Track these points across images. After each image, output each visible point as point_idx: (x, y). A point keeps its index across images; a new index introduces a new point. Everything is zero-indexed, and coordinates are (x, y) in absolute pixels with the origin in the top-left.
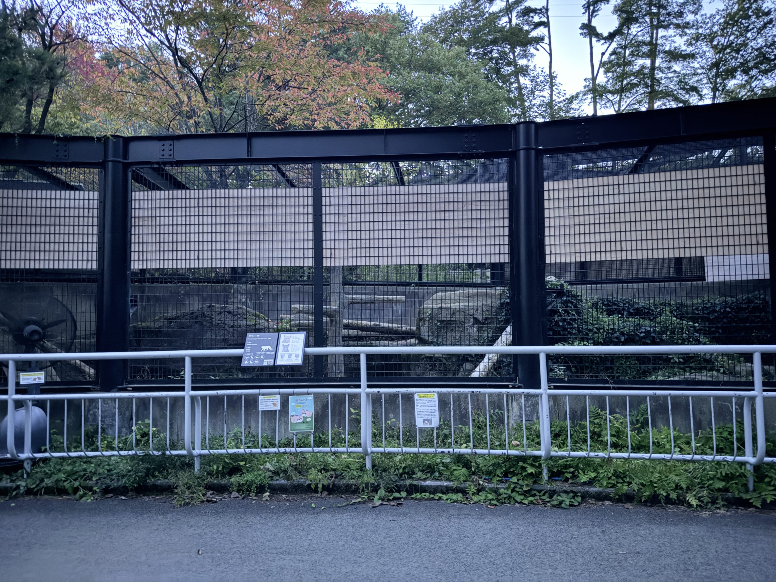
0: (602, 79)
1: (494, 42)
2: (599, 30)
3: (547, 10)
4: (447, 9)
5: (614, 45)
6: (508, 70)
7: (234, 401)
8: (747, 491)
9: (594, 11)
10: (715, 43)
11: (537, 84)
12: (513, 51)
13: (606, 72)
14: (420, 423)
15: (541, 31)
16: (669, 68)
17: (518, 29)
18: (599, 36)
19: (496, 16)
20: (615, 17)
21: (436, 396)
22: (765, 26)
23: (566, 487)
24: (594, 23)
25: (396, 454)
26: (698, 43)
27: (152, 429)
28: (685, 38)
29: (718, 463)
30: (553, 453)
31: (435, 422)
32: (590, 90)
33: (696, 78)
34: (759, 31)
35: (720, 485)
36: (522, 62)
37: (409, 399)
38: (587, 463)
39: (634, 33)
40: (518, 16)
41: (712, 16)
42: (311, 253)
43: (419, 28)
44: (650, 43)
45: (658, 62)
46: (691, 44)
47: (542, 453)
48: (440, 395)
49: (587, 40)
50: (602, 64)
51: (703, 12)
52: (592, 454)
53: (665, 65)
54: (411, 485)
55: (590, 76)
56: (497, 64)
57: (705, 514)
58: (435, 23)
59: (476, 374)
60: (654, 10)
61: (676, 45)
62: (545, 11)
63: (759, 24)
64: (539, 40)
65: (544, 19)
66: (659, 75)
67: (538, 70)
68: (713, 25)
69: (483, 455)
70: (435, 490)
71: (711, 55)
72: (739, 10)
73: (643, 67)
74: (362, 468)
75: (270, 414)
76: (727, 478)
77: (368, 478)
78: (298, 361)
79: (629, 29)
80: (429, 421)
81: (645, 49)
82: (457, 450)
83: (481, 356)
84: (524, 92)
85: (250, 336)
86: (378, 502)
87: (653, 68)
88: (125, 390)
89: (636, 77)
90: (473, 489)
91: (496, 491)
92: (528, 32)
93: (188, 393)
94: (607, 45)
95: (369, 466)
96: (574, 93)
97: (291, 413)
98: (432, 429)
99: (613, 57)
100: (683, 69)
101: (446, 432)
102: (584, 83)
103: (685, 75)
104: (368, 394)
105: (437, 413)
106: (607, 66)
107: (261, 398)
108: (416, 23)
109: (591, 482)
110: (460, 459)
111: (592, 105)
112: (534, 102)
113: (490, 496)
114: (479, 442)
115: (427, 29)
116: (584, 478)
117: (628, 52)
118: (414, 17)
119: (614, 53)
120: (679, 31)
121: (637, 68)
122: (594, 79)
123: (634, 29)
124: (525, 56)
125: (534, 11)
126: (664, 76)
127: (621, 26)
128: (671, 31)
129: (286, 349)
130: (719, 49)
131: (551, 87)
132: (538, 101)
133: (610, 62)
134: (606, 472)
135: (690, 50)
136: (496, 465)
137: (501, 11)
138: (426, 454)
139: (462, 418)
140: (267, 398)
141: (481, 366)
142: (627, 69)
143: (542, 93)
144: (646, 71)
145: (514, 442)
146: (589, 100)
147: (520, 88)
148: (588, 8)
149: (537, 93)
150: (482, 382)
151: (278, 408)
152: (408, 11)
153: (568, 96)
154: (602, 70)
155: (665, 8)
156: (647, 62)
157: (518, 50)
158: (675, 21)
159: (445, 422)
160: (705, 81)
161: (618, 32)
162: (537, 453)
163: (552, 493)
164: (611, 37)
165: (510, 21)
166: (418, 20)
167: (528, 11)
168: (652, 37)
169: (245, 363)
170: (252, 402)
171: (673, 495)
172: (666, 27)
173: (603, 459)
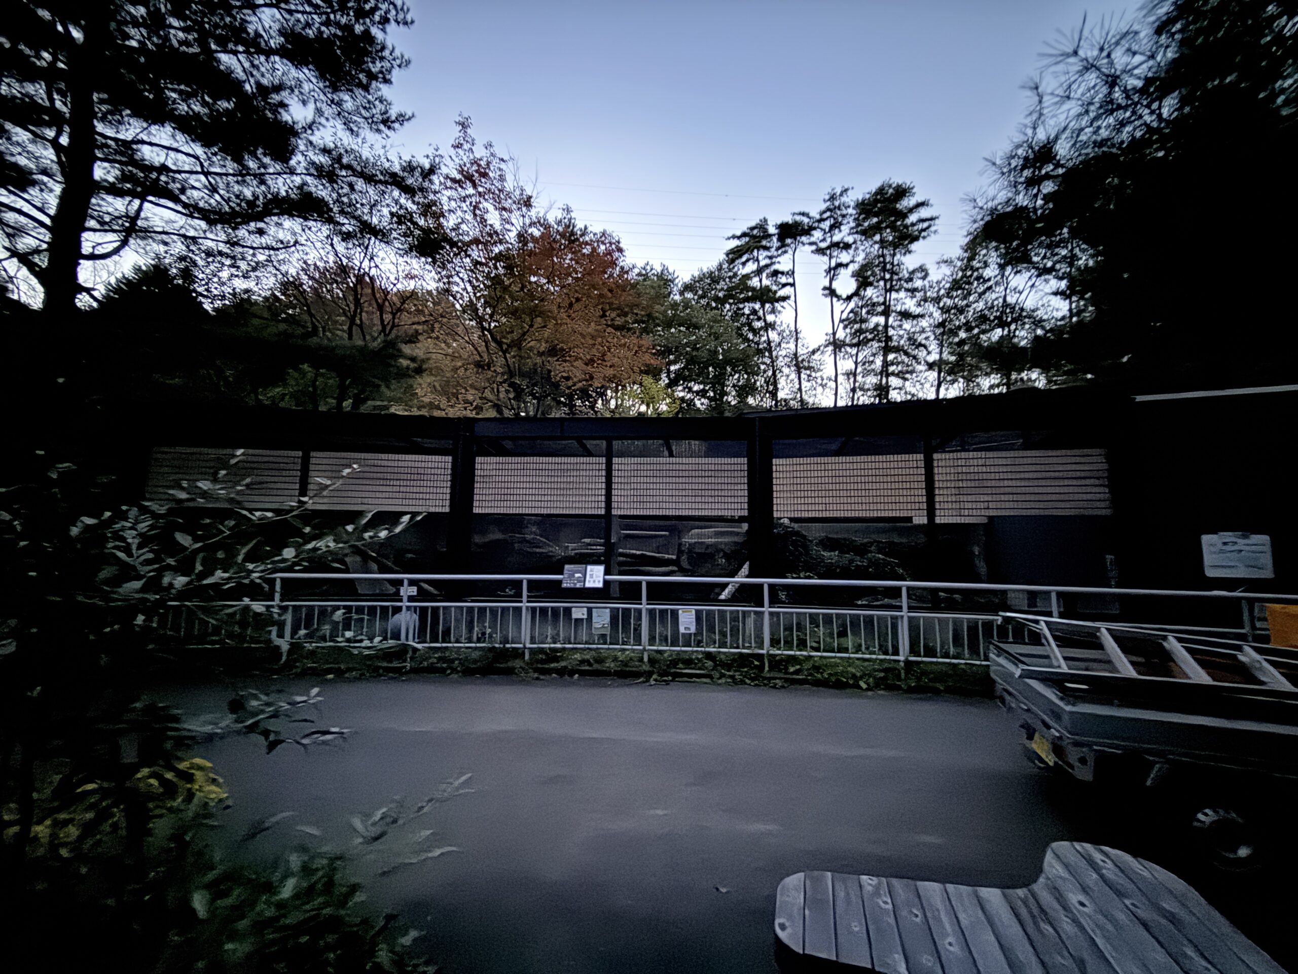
0: (841, 334)
1: (747, 300)
2: (839, 292)
3: (793, 272)
4: (705, 270)
5: (852, 305)
6: (758, 324)
7: (555, 611)
8: (900, 679)
9: (834, 275)
10: (941, 304)
11: (783, 338)
12: (763, 306)
13: (845, 327)
14: (682, 630)
15: (787, 291)
16: (900, 326)
17: (767, 289)
18: (839, 297)
19: (747, 277)
20: (853, 280)
21: (694, 612)
22: (984, 292)
23: (782, 675)
24: (835, 285)
25: (665, 651)
26: (927, 304)
27: (488, 631)
28: (915, 300)
29: (881, 660)
30: (771, 652)
31: (693, 630)
32: (830, 343)
33: (924, 336)
34: (981, 295)
35: (882, 675)
36: (770, 318)
37: (675, 614)
38: (793, 660)
39: (870, 295)
40: (767, 277)
41: (938, 282)
42: (603, 505)
43: (680, 285)
44: (884, 303)
45: (891, 320)
46: (919, 305)
47: (764, 652)
48: (697, 611)
49: (829, 299)
50: (841, 321)
51: (929, 278)
52: (798, 653)
53: (898, 323)
54: (675, 672)
55: (831, 331)
56: (748, 318)
57: (870, 693)
58: (695, 282)
59: (722, 597)
60: (888, 276)
61: (907, 307)
62: (792, 273)
63: (981, 289)
64: (785, 299)
65: (791, 280)
66: (891, 332)
67: (785, 326)
68: (940, 290)
69: (724, 653)
70: (691, 676)
71: (938, 316)
72: (962, 277)
73: (877, 325)
74: (641, 660)
75: (578, 621)
76: (885, 670)
77: (646, 667)
78: (600, 585)
79: (865, 290)
80: (689, 629)
81: (880, 309)
82: (707, 649)
83: (726, 585)
84: (772, 344)
85: (567, 567)
86: (653, 682)
87: (886, 326)
88: (466, 601)
89: (871, 333)
90: (718, 675)
91: (732, 677)
92: (776, 292)
93: (524, 604)
94: (845, 305)
95: (646, 659)
96: (816, 346)
97: (594, 620)
98: (690, 634)
99: (851, 315)
100: (912, 327)
101: (699, 638)
102: (826, 337)
103: (914, 333)
104: (647, 609)
105: (694, 624)
106: (847, 322)
107: (573, 610)
108: (677, 281)
109: (797, 672)
110: (709, 656)
111: (833, 356)
112: (780, 353)
113: (729, 680)
114: (723, 645)
115: (687, 288)
116: (792, 669)
117: (864, 311)
118: (676, 276)
119: (852, 311)
120: (909, 294)
121: (872, 325)
122: (834, 334)
123: (870, 292)
124: (773, 311)
125: (782, 273)
126: (895, 333)
127: (858, 289)
128: (902, 294)
129: (591, 576)
130: (945, 310)
131: (797, 339)
132: (783, 353)
133: (847, 319)
134: (807, 666)
135: (918, 310)
136: (734, 660)
137: (752, 272)
138: (686, 652)
139: (711, 629)
140: (578, 609)
141: (727, 591)
142: (863, 326)
143: (788, 346)
144: (880, 328)
145: (747, 645)
146: (830, 352)
147: (769, 342)
148: (830, 271)
149: (783, 345)
150: (727, 602)
151: (585, 617)
152: (671, 270)
153: (811, 349)
154: (841, 325)
155: (897, 274)
156: (881, 320)
157: (767, 306)
158: (905, 285)
159: (699, 632)
160: (932, 337)
161: (856, 294)
162: (761, 652)
163: (770, 679)
164: (849, 298)
165: (761, 281)
166: (680, 278)
167: (776, 273)
168: (885, 298)
169: (564, 585)
170: (568, 611)
171: (851, 682)
172: (897, 291)
173: (805, 656)
